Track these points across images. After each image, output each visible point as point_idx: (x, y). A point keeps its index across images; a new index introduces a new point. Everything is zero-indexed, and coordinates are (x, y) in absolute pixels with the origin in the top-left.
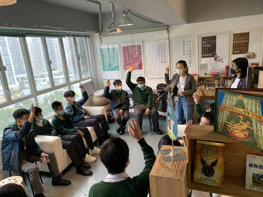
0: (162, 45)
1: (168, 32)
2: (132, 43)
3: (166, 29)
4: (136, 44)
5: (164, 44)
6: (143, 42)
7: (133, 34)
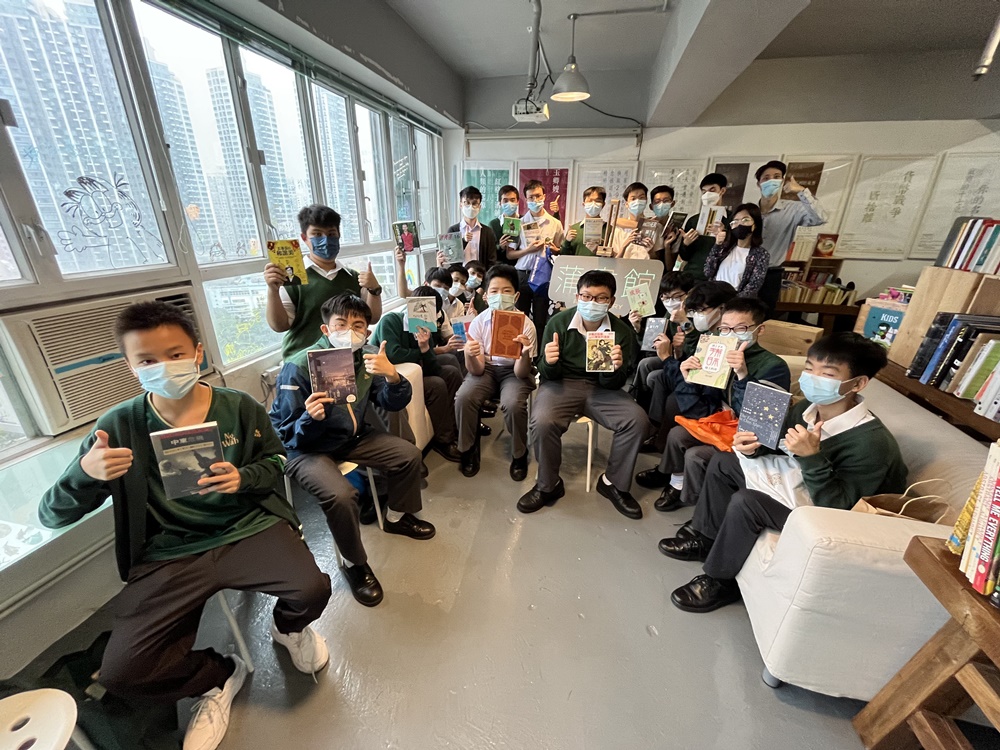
0: (619, 173)
1: (640, 142)
2: (547, 161)
3: (637, 136)
4: (557, 166)
5: (626, 172)
6: (574, 161)
7: (554, 140)
